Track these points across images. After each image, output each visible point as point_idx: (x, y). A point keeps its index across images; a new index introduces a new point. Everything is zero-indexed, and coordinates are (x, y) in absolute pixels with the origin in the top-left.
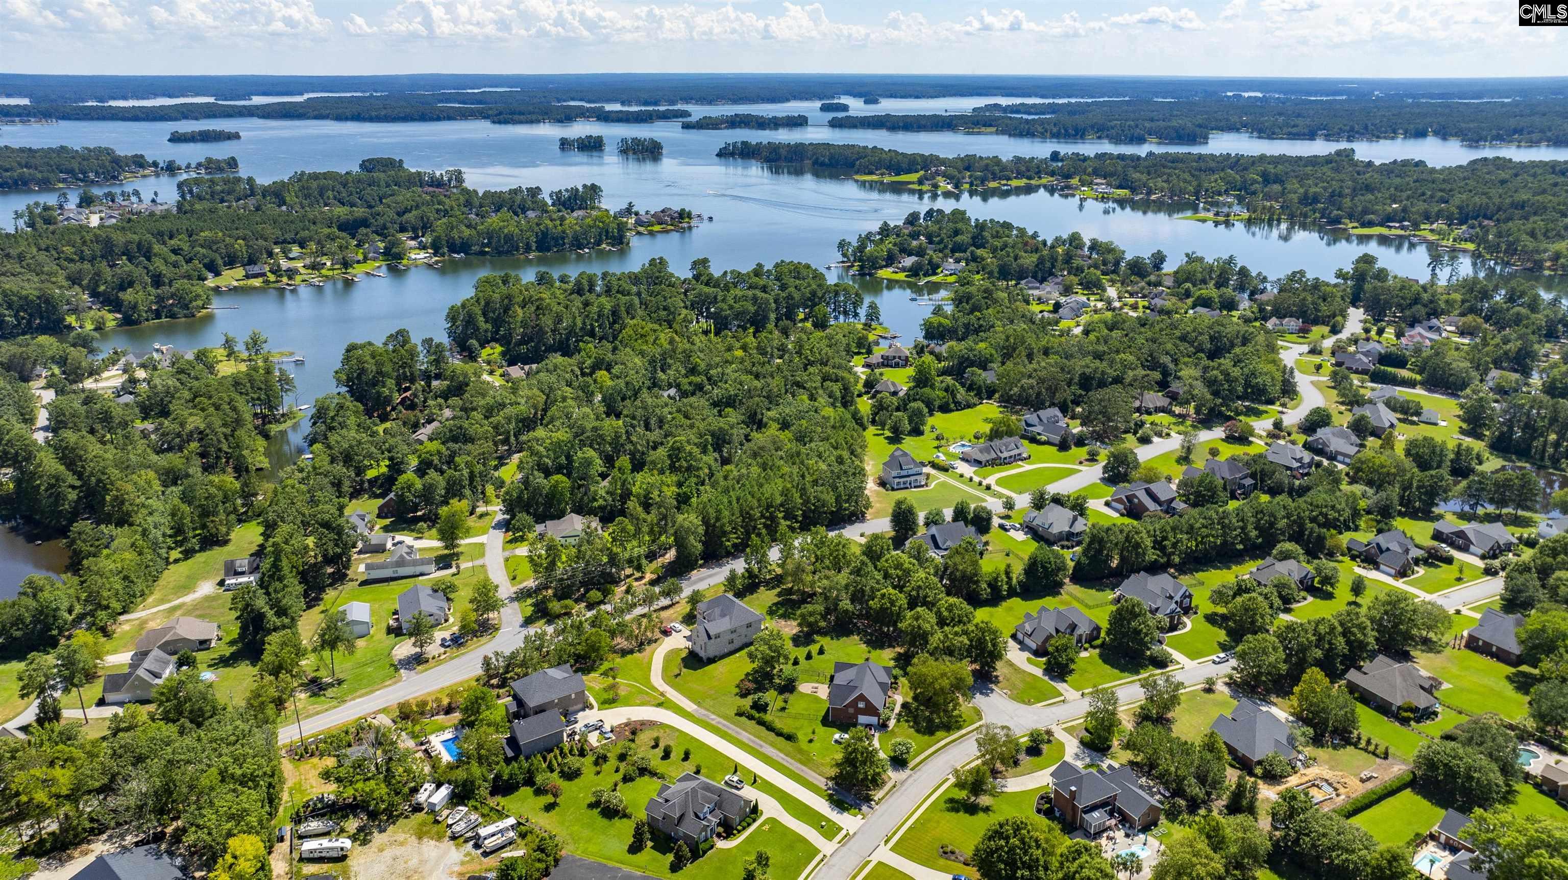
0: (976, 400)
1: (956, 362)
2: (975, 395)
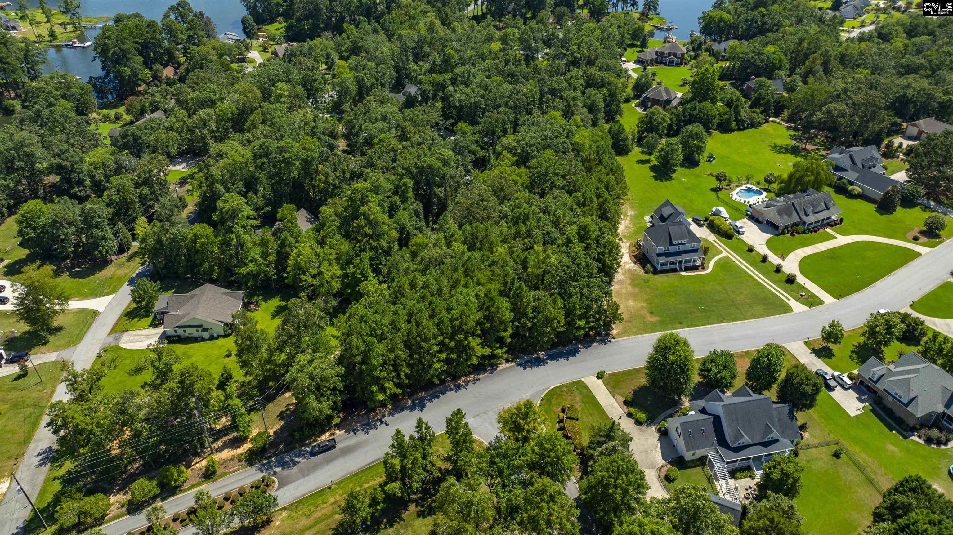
0: (761, 118)
2: (762, 112)
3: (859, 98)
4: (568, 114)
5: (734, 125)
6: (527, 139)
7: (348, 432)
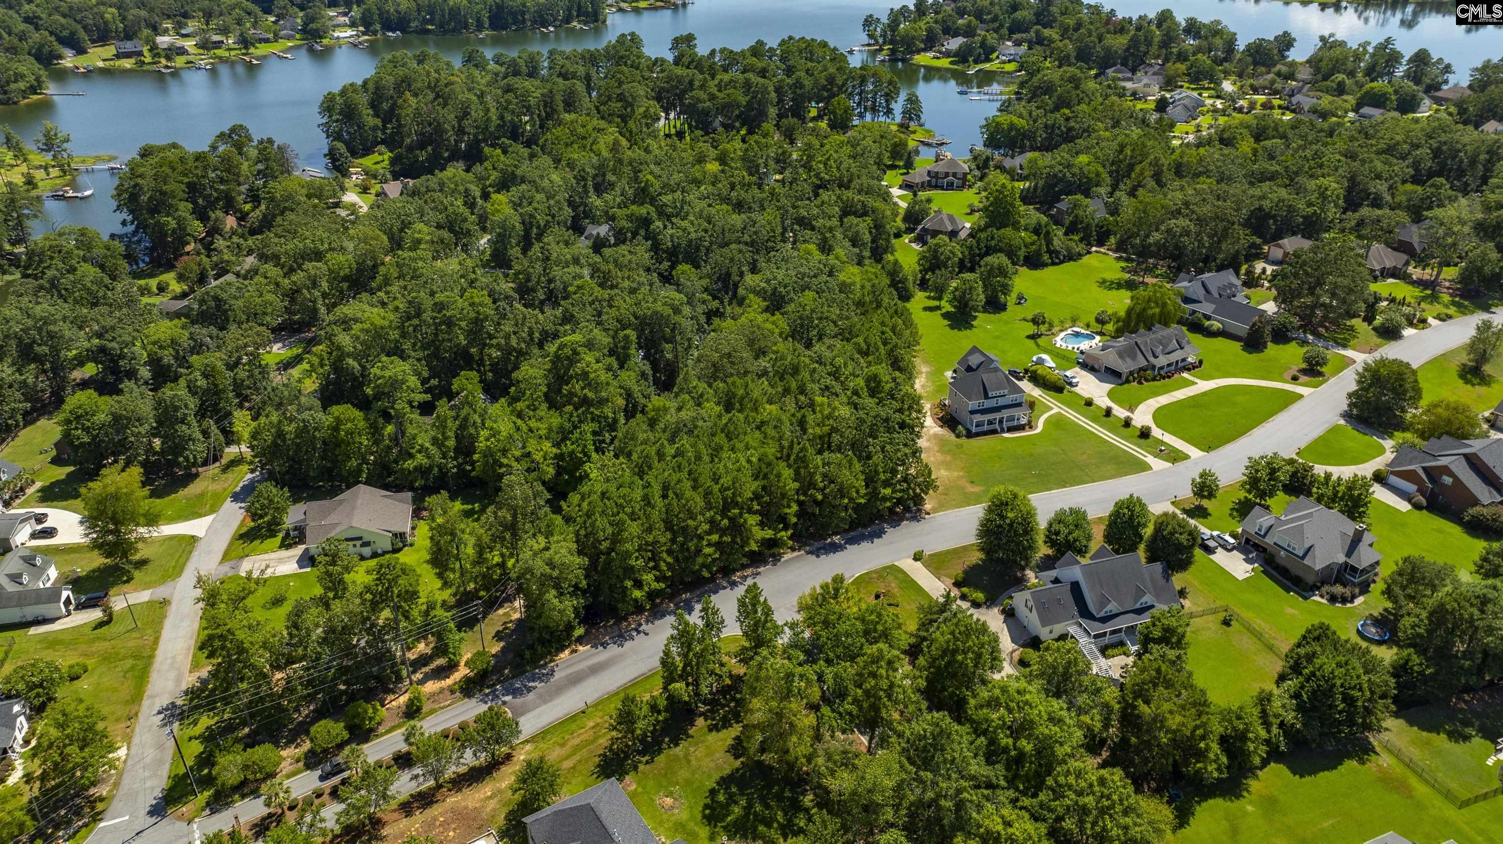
0: (1080, 248)
1: (1041, 183)
2: (1081, 240)
3: (1205, 210)
4: (825, 248)
5: (1046, 258)
6: (780, 277)
7: (595, 646)
